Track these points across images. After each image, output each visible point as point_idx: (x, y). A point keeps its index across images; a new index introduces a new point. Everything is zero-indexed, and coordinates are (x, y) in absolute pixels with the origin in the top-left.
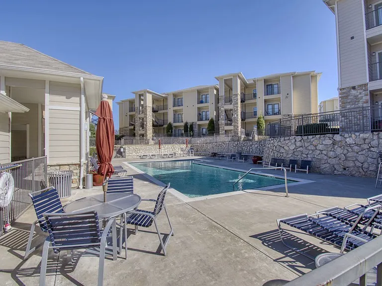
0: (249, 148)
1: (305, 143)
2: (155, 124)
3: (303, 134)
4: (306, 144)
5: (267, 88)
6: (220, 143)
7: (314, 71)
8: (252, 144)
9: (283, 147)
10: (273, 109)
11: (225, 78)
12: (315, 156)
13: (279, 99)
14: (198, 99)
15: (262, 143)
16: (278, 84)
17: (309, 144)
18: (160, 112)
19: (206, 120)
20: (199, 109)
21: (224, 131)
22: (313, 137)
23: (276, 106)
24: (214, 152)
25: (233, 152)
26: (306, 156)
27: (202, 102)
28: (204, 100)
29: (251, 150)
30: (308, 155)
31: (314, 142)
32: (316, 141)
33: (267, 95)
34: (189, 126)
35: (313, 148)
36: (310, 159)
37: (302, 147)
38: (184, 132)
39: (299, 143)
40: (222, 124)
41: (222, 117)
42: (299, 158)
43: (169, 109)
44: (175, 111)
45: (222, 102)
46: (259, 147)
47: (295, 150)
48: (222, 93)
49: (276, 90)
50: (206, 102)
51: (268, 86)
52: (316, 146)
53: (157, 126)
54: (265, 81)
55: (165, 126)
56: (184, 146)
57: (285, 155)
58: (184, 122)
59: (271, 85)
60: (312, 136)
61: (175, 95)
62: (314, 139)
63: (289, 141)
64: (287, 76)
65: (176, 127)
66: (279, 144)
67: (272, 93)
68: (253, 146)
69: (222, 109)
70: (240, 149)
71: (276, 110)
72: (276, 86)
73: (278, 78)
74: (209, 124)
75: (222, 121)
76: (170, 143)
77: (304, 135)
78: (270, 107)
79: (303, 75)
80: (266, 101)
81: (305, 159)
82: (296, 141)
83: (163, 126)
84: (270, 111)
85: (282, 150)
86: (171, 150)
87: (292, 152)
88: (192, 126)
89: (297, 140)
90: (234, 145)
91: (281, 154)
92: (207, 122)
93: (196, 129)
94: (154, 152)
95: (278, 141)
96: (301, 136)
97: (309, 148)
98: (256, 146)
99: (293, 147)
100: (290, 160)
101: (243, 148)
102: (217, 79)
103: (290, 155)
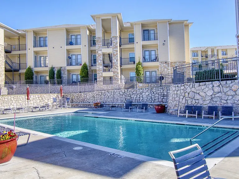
0: (138, 96)
1: (224, 88)
2: (8, 68)
3: (220, 79)
4: (225, 90)
5: (144, 33)
6: (103, 92)
7: (187, 20)
8: (143, 92)
9: (199, 93)
10: (150, 55)
11: (103, 18)
12: (236, 102)
13: (156, 46)
14: (67, 39)
15: (154, 91)
16: (154, 30)
17: (228, 89)
18: (13, 53)
19: (77, 64)
20: (68, 51)
21: (102, 78)
22: (232, 82)
23: (153, 53)
24: (96, 102)
25: (119, 101)
26: (225, 102)
27: (71, 44)
28: (74, 41)
29: (141, 98)
30: (228, 101)
31: (233, 87)
32: (236, 86)
33: (144, 40)
34: (56, 72)
35: (233, 93)
36: (230, 105)
37: (220, 92)
38: (50, 78)
39: (217, 88)
40: (99, 70)
41: (99, 62)
42: (218, 103)
43: (27, 49)
44: (36, 53)
45: (99, 44)
46: (150, 95)
47: (213, 96)
48: (99, 34)
49: (152, 36)
50: (77, 44)
51: (145, 32)
52: (235, 91)
53: (12, 71)
54: (143, 25)
55: (23, 71)
56: (54, 96)
57: (201, 102)
58: (50, 66)
59: (148, 30)
60: (230, 81)
61: (36, 33)
62: (233, 83)
63: (205, 87)
64: (163, 22)
65: (37, 72)
66: (193, 89)
67: (149, 39)
68: (143, 94)
69: (99, 52)
70: (128, 98)
71: (153, 57)
72: (152, 32)
73: (155, 24)
74: (81, 69)
75: (99, 67)
76: (37, 93)
77: (222, 80)
78: (147, 53)
79: (178, 23)
80: (143, 47)
81: (225, 105)
82: (213, 86)
83: (18, 71)
84: (147, 57)
85: (197, 97)
86: (38, 101)
87: (210, 98)
88: (59, 72)
89: (215, 85)
90: (121, 93)
91: (197, 101)
92: (80, 67)
93: (65, 76)
94: (15, 105)
95: (191, 87)
96: (219, 80)
97: (229, 93)
98: (147, 94)
99: (210, 93)
100: (209, 107)
101: (132, 96)
102: (93, 17)
103: (208, 102)
